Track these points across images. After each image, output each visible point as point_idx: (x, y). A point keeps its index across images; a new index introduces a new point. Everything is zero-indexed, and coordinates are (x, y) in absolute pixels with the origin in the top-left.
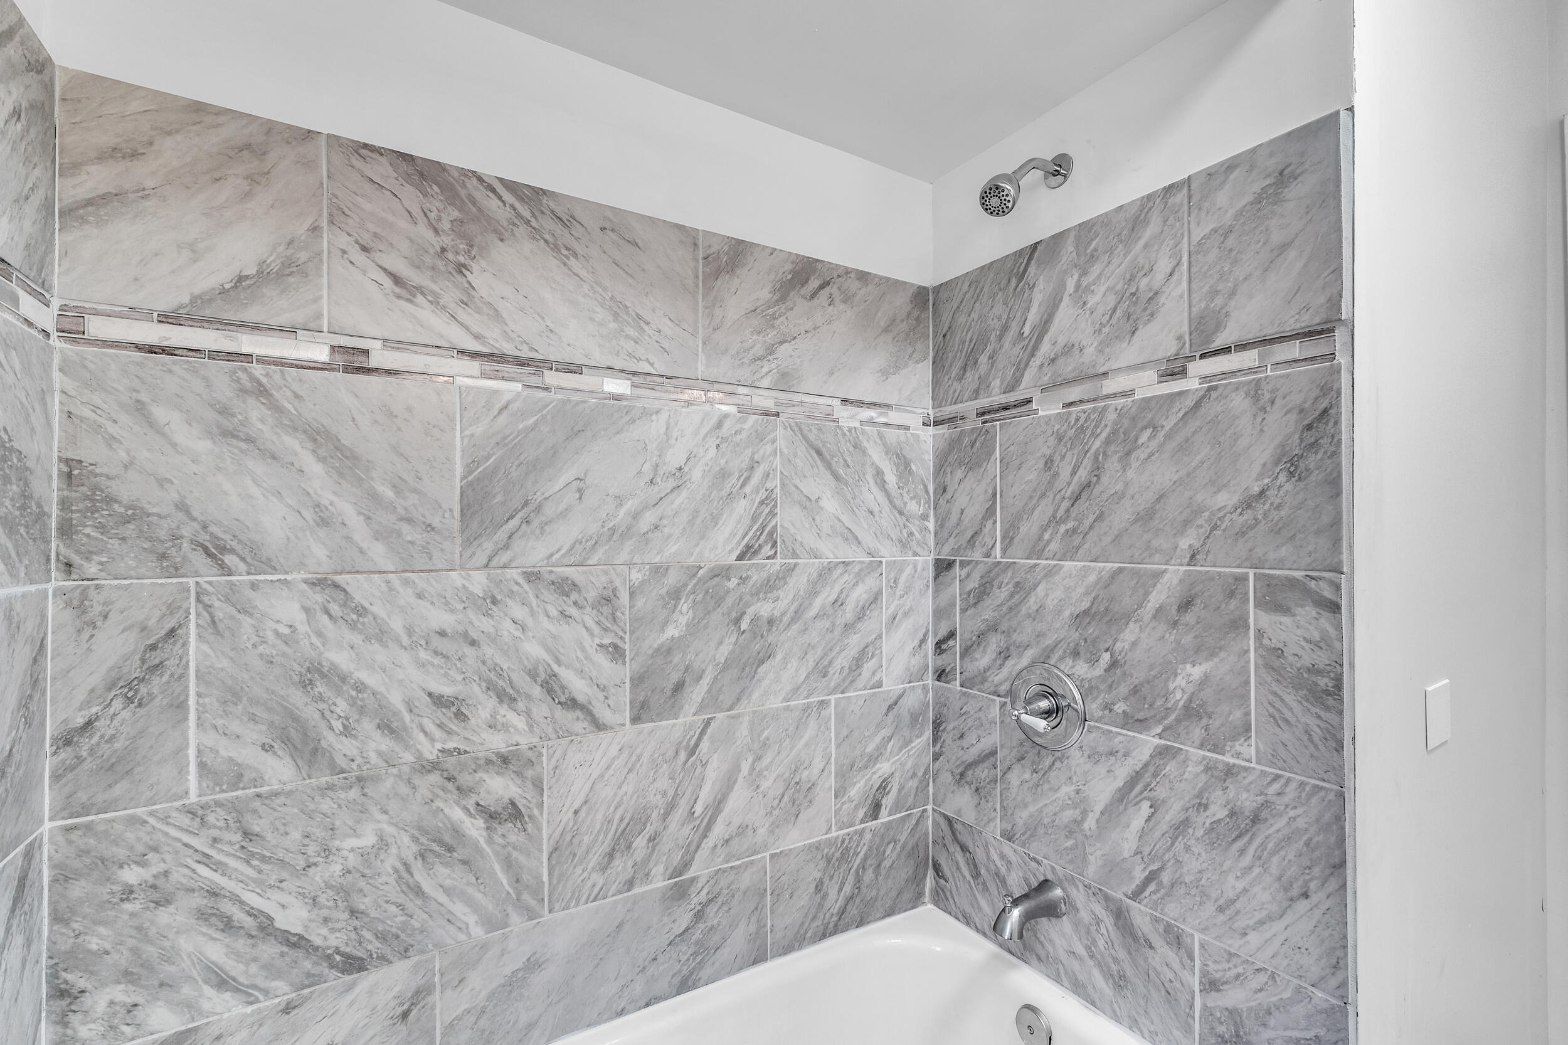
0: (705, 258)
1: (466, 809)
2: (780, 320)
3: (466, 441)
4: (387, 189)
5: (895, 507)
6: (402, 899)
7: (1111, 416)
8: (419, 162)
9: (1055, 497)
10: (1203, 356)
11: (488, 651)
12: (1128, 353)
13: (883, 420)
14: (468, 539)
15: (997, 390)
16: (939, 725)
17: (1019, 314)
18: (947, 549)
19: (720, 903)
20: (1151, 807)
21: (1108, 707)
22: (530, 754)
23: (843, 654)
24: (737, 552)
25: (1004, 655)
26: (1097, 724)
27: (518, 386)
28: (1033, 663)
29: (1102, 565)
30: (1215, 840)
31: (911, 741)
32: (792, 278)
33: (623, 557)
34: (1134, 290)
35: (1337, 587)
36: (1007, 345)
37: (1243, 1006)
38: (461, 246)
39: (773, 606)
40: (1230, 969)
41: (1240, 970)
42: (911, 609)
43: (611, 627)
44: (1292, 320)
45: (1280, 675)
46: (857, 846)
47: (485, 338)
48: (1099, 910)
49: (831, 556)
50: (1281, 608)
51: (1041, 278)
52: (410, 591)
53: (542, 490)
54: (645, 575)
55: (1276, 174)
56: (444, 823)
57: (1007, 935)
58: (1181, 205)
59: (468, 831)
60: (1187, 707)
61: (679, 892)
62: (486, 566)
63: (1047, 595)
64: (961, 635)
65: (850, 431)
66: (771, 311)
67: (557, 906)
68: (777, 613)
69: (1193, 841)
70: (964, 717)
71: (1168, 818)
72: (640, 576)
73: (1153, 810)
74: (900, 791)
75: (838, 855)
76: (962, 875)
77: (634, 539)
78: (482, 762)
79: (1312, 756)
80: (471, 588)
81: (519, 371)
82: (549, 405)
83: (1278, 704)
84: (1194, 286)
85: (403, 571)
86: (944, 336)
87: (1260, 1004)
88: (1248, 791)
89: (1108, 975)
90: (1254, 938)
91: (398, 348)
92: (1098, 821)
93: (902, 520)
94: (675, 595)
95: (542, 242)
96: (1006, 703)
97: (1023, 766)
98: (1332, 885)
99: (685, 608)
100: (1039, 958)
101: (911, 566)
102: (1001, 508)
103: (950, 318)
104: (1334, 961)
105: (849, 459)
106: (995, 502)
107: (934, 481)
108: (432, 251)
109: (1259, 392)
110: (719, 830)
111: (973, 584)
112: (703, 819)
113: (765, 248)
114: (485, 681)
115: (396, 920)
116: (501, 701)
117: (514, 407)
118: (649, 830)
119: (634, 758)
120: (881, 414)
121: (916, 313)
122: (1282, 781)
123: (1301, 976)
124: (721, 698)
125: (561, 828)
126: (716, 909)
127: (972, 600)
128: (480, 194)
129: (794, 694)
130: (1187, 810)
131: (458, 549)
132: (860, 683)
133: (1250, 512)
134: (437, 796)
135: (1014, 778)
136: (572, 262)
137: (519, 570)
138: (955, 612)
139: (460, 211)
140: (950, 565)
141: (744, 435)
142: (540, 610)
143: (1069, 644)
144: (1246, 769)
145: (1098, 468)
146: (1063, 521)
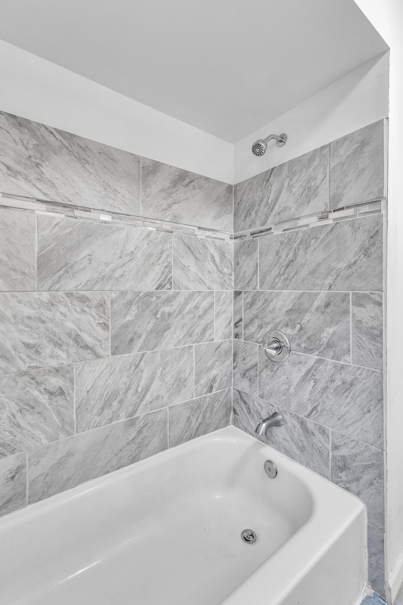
0: (143, 168)
1: (40, 391)
2: (174, 194)
3: (40, 238)
4: (4, 129)
5: (219, 270)
6: (11, 429)
7: (301, 234)
8: (19, 119)
9: (280, 265)
10: (334, 211)
11: (50, 325)
12: (307, 210)
13: (214, 236)
14: (41, 279)
15: (258, 225)
16: (236, 355)
17: (267, 196)
18: (239, 287)
19: (148, 427)
20: (314, 382)
21: (299, 345)
22: (68, 368)
23: (198, 328)
24: (156, 287)
25: (260, 327)
26: (295, 352)
27: (64, 216)
28: (271, 330)
29: (297, 291)
30: (337, 393)
31: (225, 362)
32: (179, 178)
33: (108, 287)
34: (309, 186)
35: (381, 297)
36: (262, 207)
37: (347, 454)
38: (38, 156)
39: (170, 308)
40: (342, 441)
41: (346, 441)
42: (225, 310)
43: (103, 316)
44: (366, 197)
45: (361, 330)
46: (204, 403)
47: (48, 195)
48: (295, 422)
49: (194, 289)
50: (361, 305)
51: (275, 181)
52: (14, 300)
53: (74, 259)
54: (117, 295)
55: (361, 142)
56: (30, 397)
57: (261, 434)
58: (327, 154)
59: (41, 400)
60: (327, 344)
61: (131, 423)
62: (49, 290)
63: (276, 304)
64: (244, 320)
65: (201, 240)
66: (170, 191)
67: (80, 430)
68: (172, 311)
69: (329, 394)
70: (245, 352)
71: (320, 386)
72: (115, 295)
73: (315, 383)
74: (220, 381)
75: (196, 406)
76: (244, 413)
77: (113, 280)
78: (47, 371)
79: (372, 360)
80: (42, 299)
81: (63, 209)
82: (76, 224)
83: (360, 341)
84: (331, 184)
85: (11, 292)
86: (238, 204)
87: (353, 453)
88: (349, 374)
89: (298, 447)
90: (351, 429)
91: (9, 197)
92: (295, 389)
93: (221, 275)
94: (130, 303)
95: (74, 157)
96: (261, 345)
97: (267, 369)
98: (378, 407)
99: (134, 309)
100: (273, 442)
101: (225, 293)
102: (260, 270)
103: (240, 197)
104: (379, 435)
105: (201, 251)
106: (257, 268)
107: (234, 261)
108: (24, 157)
109: (354, 224)
110: (148, 397)
111: (249, 300)
112: (141, 393)
113: (167, 165)
114: (48, 338)
115: (9, 438)
116: (55, 346)
117: (61, 224)
118: (119, 398)
119: (113, 369)
120: (214, 233)
121: (227, 195)
122: (361, 370)
123: (367, 442)
124: (149, 345)
125: (81, 398)
126: (146, 429)
127: (248, 307)
128: (46, 134)
129: (179, 343)
130: (327, 382)
131: (36, 283)
132: (205, 339)
133: (350, 269)
134: (27, 386)
135: (264, 374)
136: (87, 165)
137: (63, 292)
138: (242, 311)
139: (37, 141)
140: (240, 293)
141: (158, 240)
142: (72, 309)
143: (284, 322)
144: (348, 366)
145: (296, 254)
146: (283, 275)
